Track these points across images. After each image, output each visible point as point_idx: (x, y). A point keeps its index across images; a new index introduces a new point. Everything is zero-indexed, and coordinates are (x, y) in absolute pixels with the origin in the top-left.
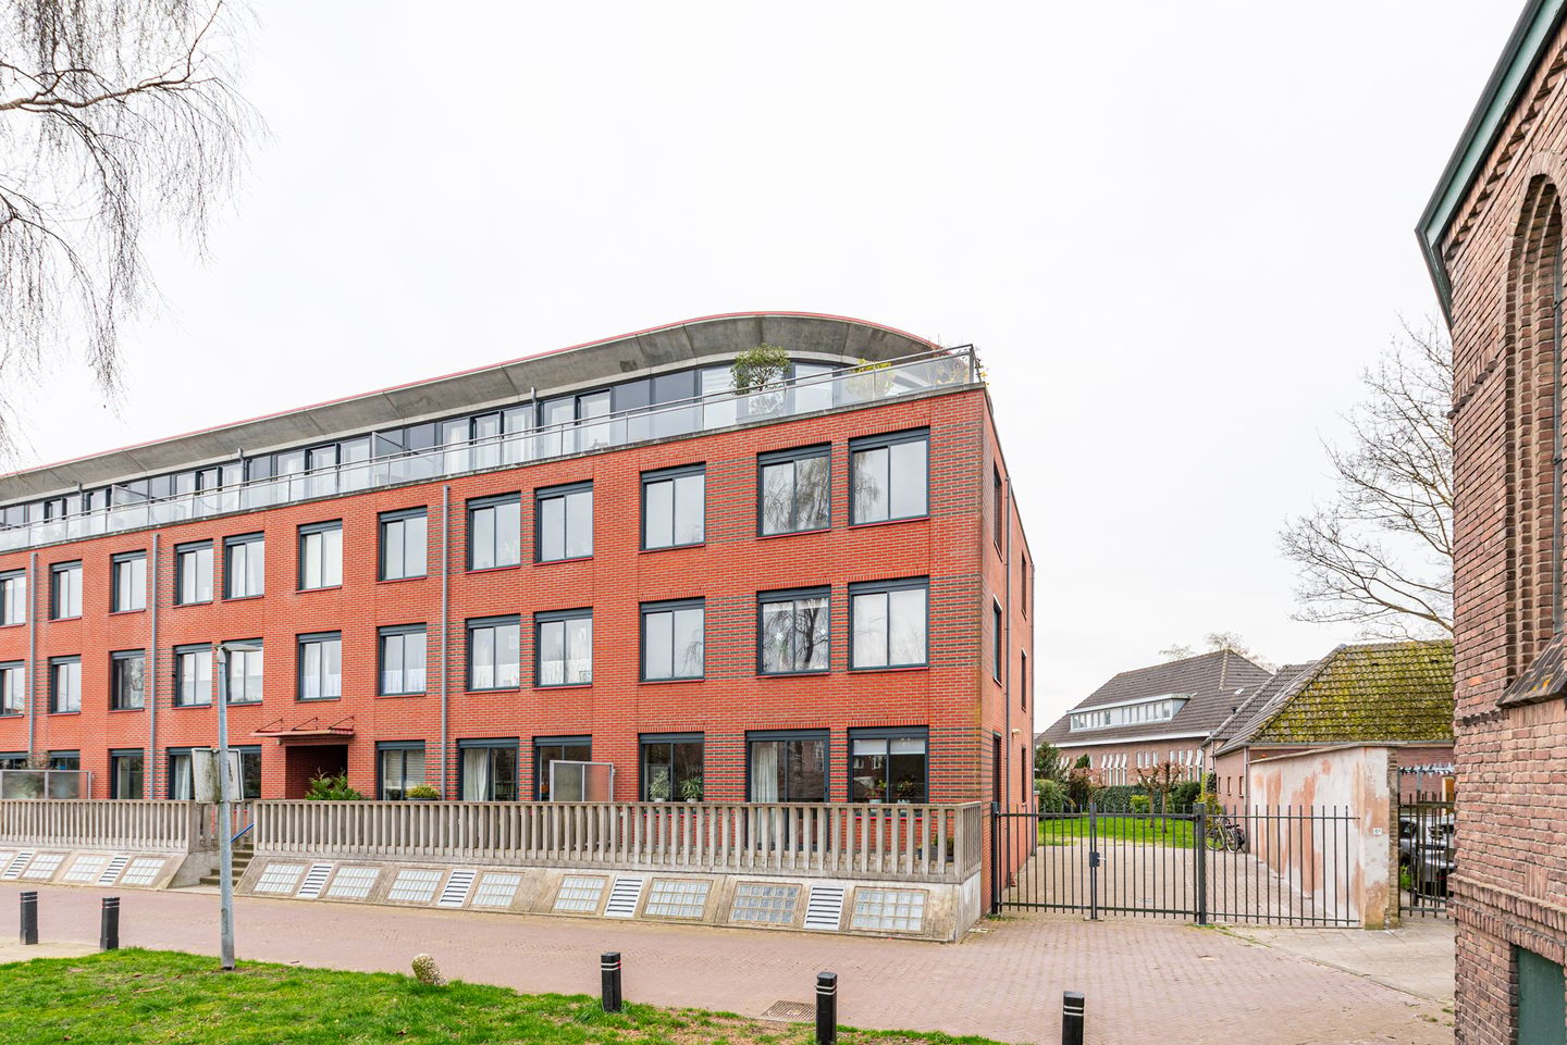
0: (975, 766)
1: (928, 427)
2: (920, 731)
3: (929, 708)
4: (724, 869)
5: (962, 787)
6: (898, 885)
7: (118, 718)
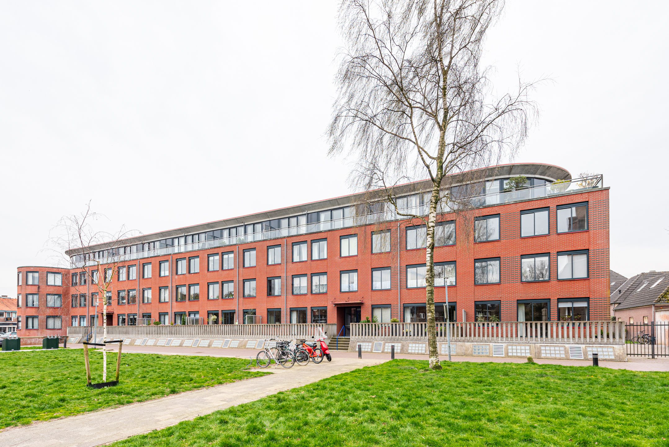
0: (608, 310)
1: (588, 201)
2: (587, 299)
3: (590, 291)
4: (534, 342)
5: (603, 317)
6: (601, 345)
7: (271, 299)
